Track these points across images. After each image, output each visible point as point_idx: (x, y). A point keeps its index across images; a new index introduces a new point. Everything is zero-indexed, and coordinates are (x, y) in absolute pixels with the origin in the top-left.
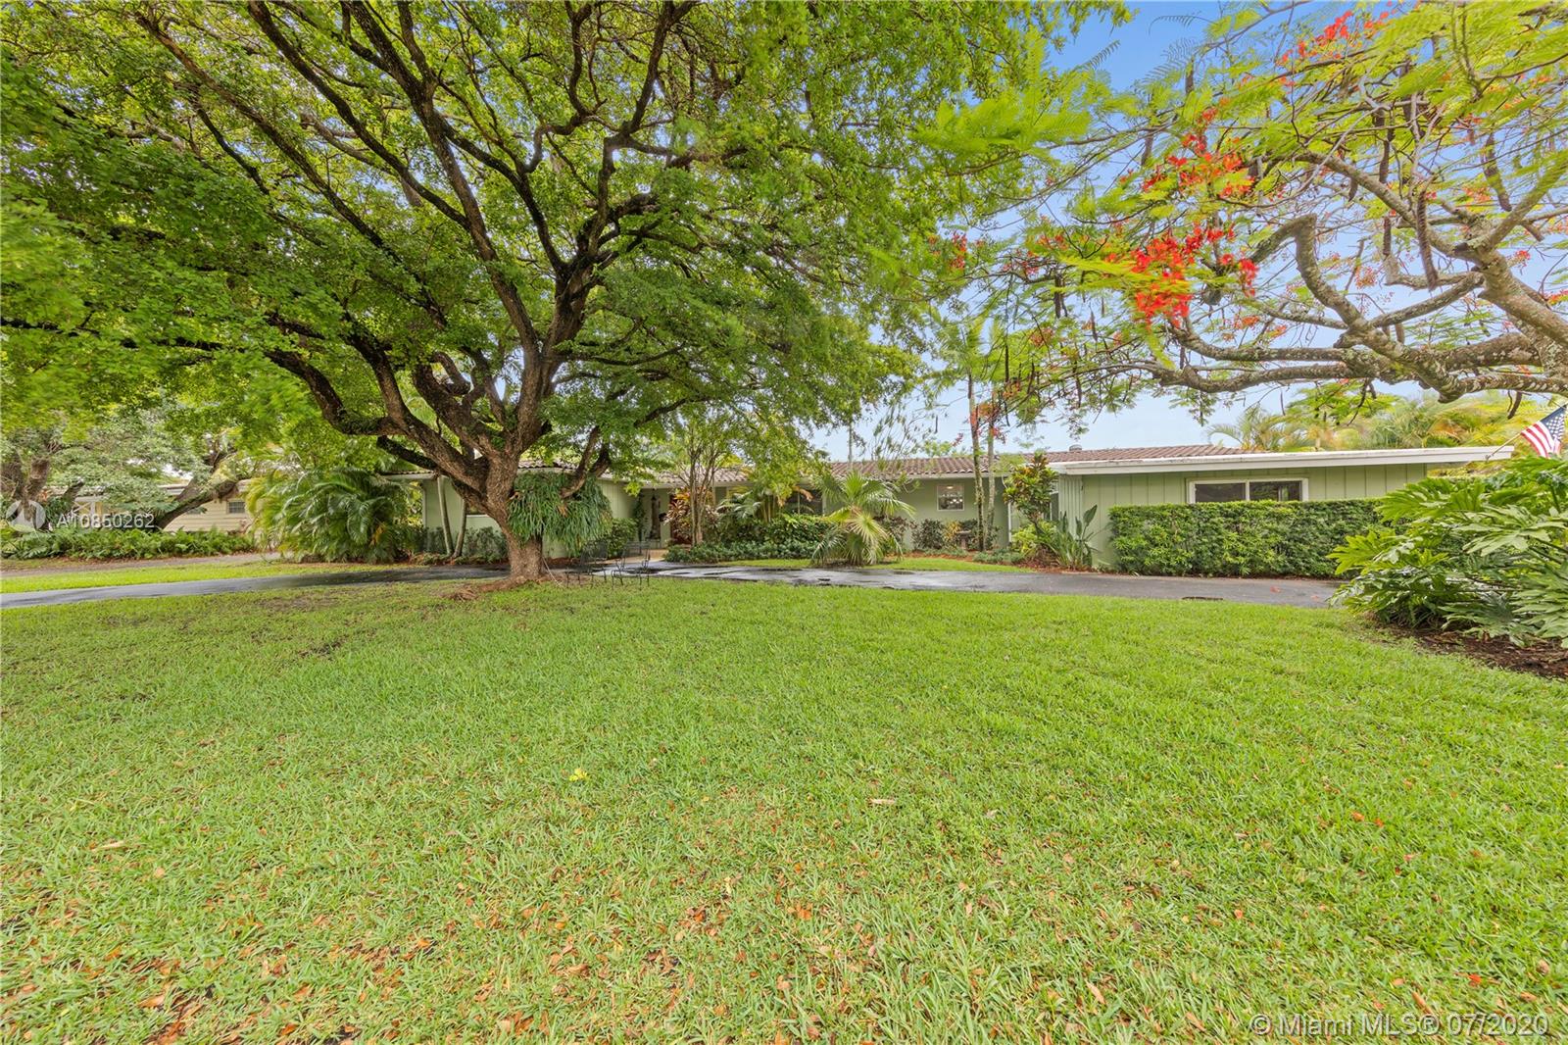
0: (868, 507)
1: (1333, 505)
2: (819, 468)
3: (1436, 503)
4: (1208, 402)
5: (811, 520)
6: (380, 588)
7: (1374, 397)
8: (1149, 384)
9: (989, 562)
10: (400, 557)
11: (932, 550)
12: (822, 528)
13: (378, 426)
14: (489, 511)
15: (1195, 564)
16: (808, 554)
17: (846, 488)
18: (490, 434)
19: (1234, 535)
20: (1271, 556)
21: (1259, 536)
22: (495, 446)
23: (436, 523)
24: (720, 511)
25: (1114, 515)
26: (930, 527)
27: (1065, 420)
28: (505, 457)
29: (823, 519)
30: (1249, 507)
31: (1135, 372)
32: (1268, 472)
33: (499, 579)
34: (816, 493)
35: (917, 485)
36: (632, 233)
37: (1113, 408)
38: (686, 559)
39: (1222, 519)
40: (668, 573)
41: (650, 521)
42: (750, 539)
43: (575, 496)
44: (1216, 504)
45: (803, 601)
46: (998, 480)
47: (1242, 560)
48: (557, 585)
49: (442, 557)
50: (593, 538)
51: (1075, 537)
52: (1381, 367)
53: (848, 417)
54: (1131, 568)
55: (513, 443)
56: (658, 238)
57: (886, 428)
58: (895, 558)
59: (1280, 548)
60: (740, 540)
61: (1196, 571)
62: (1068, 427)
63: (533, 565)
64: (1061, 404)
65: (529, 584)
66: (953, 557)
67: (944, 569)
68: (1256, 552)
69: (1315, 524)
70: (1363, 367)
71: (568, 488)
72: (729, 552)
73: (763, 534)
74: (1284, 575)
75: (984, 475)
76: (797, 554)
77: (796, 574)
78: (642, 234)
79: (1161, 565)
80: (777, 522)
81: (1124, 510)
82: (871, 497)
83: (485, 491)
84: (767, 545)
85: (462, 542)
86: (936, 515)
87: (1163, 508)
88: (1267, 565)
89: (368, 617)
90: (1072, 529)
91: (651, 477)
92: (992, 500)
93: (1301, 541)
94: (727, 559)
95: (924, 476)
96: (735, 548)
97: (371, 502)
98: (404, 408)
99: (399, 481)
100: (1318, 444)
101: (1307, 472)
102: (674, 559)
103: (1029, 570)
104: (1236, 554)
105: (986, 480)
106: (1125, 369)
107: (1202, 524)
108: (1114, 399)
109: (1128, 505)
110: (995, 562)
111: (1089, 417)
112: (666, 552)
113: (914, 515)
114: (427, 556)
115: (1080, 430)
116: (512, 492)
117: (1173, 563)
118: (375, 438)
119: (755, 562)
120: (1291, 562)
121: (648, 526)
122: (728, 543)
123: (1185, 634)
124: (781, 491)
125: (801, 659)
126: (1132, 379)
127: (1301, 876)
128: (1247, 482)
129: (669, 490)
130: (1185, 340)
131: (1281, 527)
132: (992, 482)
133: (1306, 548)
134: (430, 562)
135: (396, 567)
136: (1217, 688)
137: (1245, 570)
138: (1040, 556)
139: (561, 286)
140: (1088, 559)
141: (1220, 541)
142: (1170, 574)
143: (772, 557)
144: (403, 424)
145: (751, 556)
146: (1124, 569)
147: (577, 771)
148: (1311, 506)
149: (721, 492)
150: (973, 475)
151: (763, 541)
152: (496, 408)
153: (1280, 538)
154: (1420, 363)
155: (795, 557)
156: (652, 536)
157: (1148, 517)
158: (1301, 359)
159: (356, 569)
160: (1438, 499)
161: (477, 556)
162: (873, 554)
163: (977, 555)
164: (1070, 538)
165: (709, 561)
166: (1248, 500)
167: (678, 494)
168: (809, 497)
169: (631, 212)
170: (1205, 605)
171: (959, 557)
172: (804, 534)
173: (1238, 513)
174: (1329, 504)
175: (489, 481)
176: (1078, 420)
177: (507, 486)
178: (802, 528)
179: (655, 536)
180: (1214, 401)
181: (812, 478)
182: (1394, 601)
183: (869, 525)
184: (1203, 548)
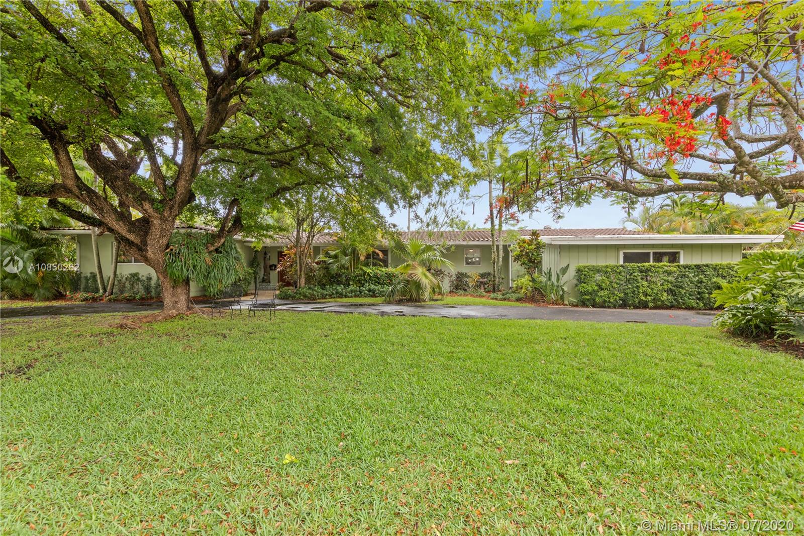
0: (423, 263)
1: (698, 267)
2: (392, 234)
3: (770, 266)
4: (633, 203)
5: (382, 271)
6: (49, 320)
7: (723, 204)
8: (600, 189)
9: (501, 300)
10: (59, 296)
11: (461, 292)
12: (390, 277)
13: (51, 191)
14: (147, 260)
15: (623, 301)
16: (381, 294)
17: (409, 248)
18: (152, 201)
19: (645, 283)
20: (665, 297)
21: (659, 284)
22: (156, 210)
23: (90, 268)
24: (317, 263)
25: (579, 271)
26: (460, 276)
27: (551, 210)
28: (163, 219)
29: (390, 270)
30: (654, 267)
31: (593, 182)
32: (663, 246)
33: (156, 312)
34: (385, 252)
35: (453, 249)
36: (273, 57)
37: (579, 204)
38: (293, 297)
39: (639, 274)
40: (284, 307)
41: (263, 270)
42: (339, 283)
43: (217, 251)
44: (636, 265)
45: (393, 327)
46: (505, 247)
47: (650, 298)
48: (203, 317)
49: (97, 295)
50: (230, 282)
51: (556, 284)
52: (737, 187)
53: (410, 203)
54: (588, 303)
55: (171, 209)
56: (293, 62)
57: (433, 209)
58: (440, 297)
59: (670, 292)
60: (332, 284)
61: (624, 305)
62: (552, 214)
63: (182, 303)
64: (549, 199)
65: (180, 316)
66: (477, 296)
67: (475, 304)
68: (657, 294)
69: (688, 277)
70: (727, 186)
71: (212, 244)
72: (325, 292)
73: (348, 280)
74: (671, 307)
75: (497, 243)
76: (373, 294)
77: (378, 308)
78: (279, 59)
79: (605, 301)
80: (358, 272)
81: (585, 267)
82: (425, 256)
83: (146, 244)
84: (352, 287)
85: (113, 285)
86: (465, 269)
87: (607, 267)
88: (662, 301)
89: (49, 344)
90: (554, 278)
91: (271, 237)
92: (501, 259)
93: (681, 287)
94: (324, 297)
95: (457, 243)
96: (329, 289)
97: (35, 251)
98: (77, 178)
99: (57, 235)
100: (681, 231)
101: (683, 246)
102: (285, 297)
103: (528, 305)
104: (646, 295)
105: (498, 246)
106: (588, 179)
107: (628, 277)
108: (580, 199)
109: (587, 265)
110: (505, 299)
111: (565, 209)
112: (278, 292)
113: (452, 268)
114: (81, 295)
115: (559, 217)
116: (168, 246)
117: (612, 300)
118: (46, 200)
119: (345, 300)
120: (675, 300)
121: (261, 274)
122: (323, 286)
123: (638, 343)
124: (363, 250)
125: (411, 366)
126: (591, 185)
127: (773, 489)
128: (651, 251)
129: (279, 247)
130: (629, 163)
131: (670, 278)
132: (501, 247)
133: (683, 291)
134: (86, 299)
135: (55, 303)
136: (672, 376)
137: (651, 305)
138: (533, 296)
139: (212, 91)
140: (562, 298)
141: (638, 287)
142: (609, 307)
143: (356, 296)
144: (75, 190)
145: (341, 295)
146: (584, 304)
147: (287, 456)
148: (685, 267)
149: (317, 250)
150: (491, 243)
151: (349, 285)
152: (159, 181)
153: (670, 285)
154: (773, 185)
155: (372, 296)
156: (264, 281)
157: (598, 271)
158: (695, 179)
159: (18, 304)
160: (771, 264)
161: (126, 294)
162: (427, 295)
163: (492, 295)
164: (553, 284)
165: (311, 299)
166: (651, 263)
167: (286, 251)
168: (381, 254)
169: (274, 42)
170: (642, 326)
171: (481, 296)
172: (377, 280)
173: (647, 270)
174: (695, 266)
175: (149, 237)
176: (558, 211)
177: (165, 241)
178: (376, 276)
179: (266, 280)
180: (636, 203)
181: (386, 242)
182: (743, 322)
183: (425, 275)
184: (628, 291)
